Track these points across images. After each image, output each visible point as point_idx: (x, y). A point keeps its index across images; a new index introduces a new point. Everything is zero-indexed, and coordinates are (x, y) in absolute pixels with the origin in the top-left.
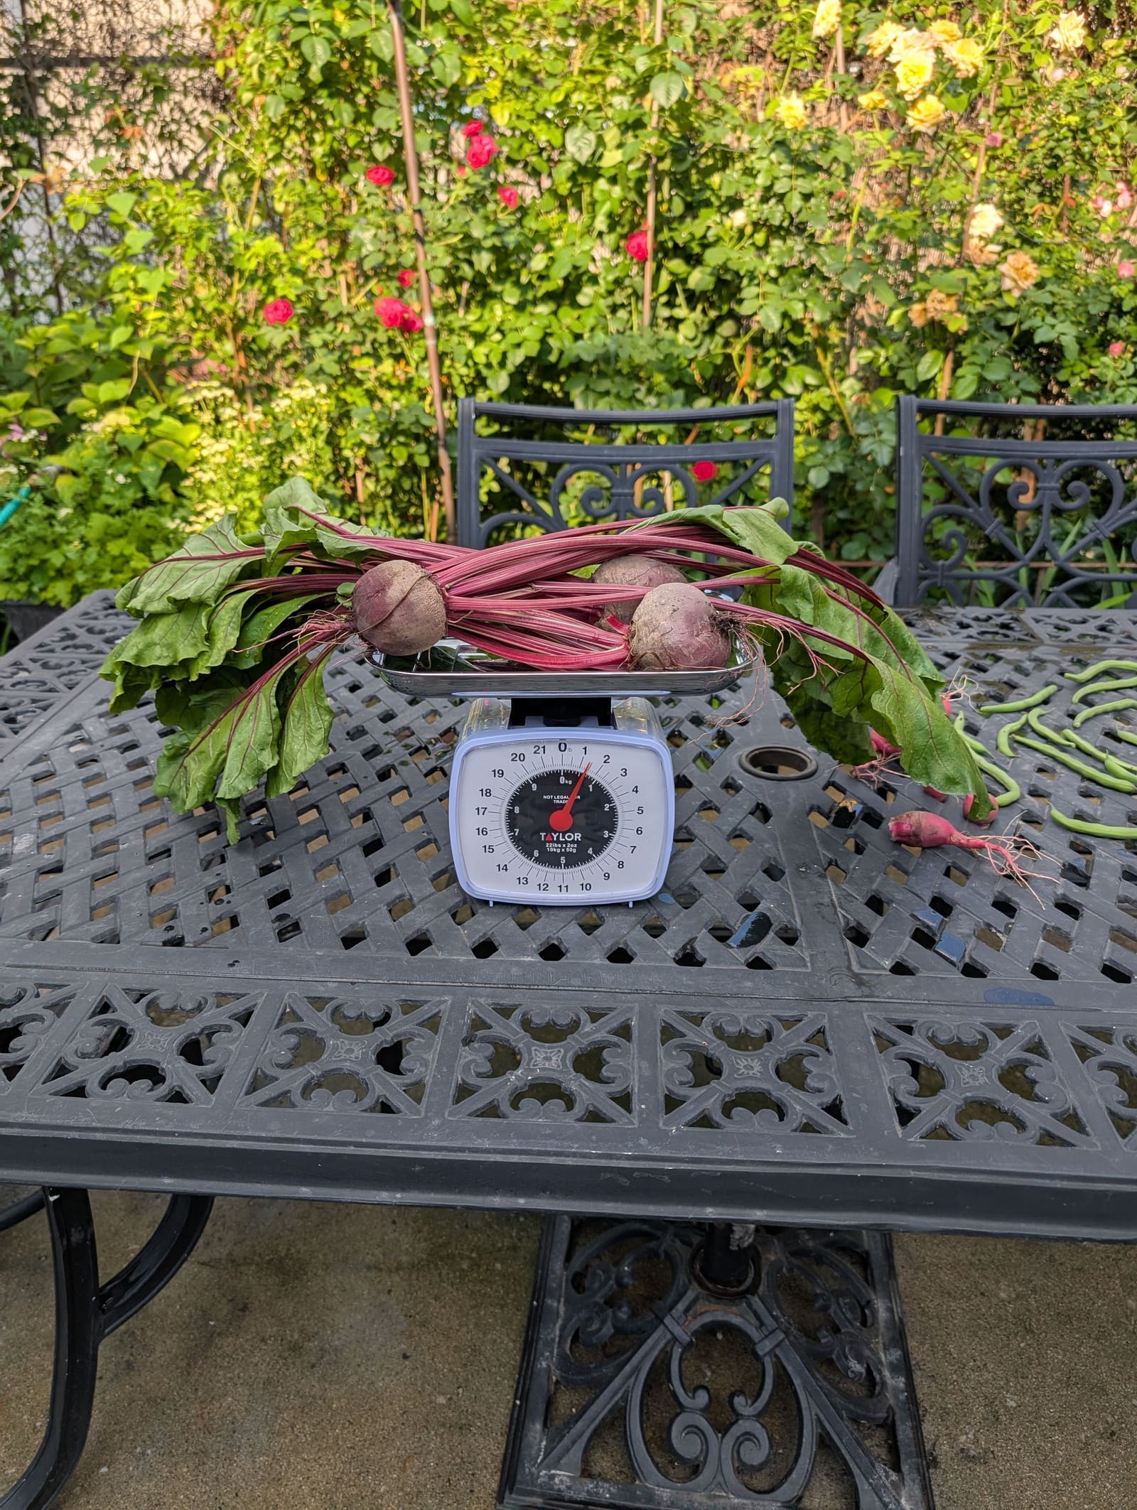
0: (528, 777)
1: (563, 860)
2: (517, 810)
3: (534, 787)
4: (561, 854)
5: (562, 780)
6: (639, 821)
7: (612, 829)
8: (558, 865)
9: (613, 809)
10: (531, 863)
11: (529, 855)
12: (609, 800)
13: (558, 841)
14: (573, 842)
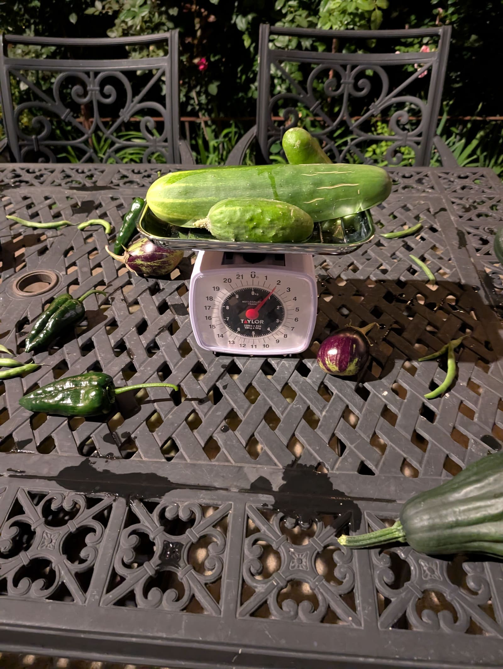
0: (233, 291)
1: (253, 333)
2: (228, 308)
3: (237, 297)
4: (253, 330)
5: (253, 293)
7: (281, 318)
8: (251, 335)
9: (282, 310)
10: (236, 334)
12: (280, 304)
13: (251, 324)
14: (259, 324)
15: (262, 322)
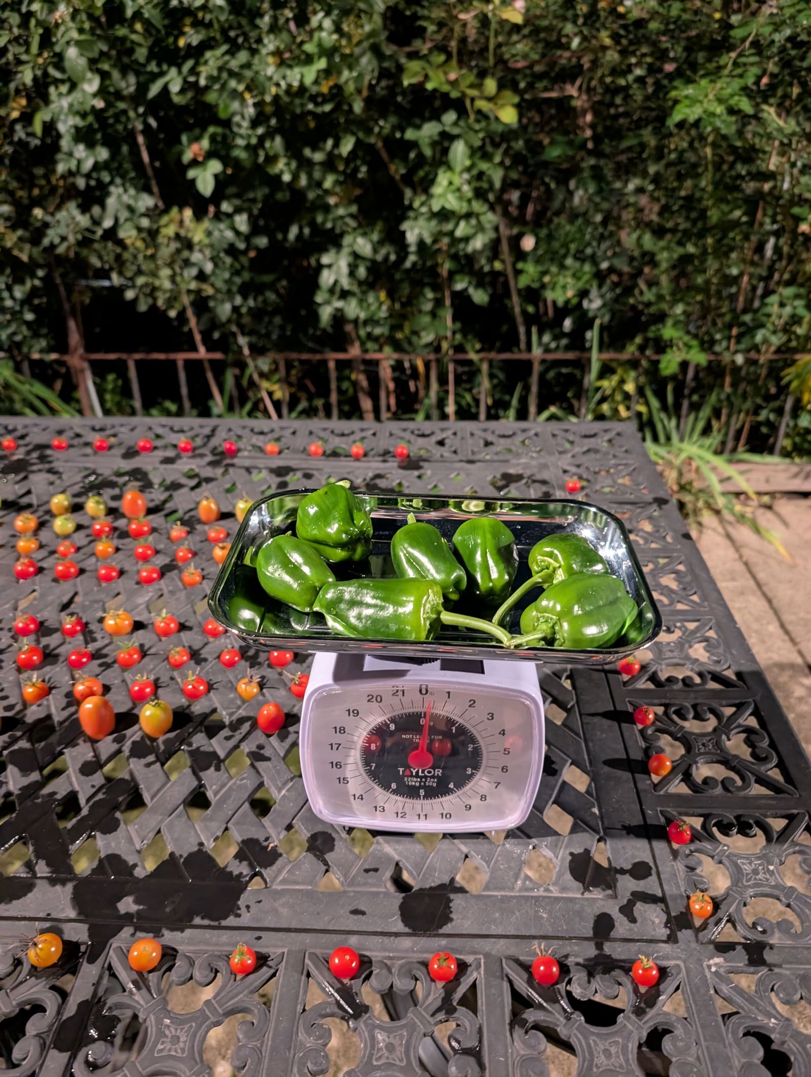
0: (385, 717)
1: (422, 792)
2: (373, 747)
3: (392, 727)
4: (420, 787)
5: (423, 721)
6: (503, 760)
7: (476, 767)
8: (418, 796)
9: (477, 750)
10: (388, 794)
11: (386, 786)
12: (473, 740)
13: (417, 776)
14: (433, 777)
15: (438, 772)
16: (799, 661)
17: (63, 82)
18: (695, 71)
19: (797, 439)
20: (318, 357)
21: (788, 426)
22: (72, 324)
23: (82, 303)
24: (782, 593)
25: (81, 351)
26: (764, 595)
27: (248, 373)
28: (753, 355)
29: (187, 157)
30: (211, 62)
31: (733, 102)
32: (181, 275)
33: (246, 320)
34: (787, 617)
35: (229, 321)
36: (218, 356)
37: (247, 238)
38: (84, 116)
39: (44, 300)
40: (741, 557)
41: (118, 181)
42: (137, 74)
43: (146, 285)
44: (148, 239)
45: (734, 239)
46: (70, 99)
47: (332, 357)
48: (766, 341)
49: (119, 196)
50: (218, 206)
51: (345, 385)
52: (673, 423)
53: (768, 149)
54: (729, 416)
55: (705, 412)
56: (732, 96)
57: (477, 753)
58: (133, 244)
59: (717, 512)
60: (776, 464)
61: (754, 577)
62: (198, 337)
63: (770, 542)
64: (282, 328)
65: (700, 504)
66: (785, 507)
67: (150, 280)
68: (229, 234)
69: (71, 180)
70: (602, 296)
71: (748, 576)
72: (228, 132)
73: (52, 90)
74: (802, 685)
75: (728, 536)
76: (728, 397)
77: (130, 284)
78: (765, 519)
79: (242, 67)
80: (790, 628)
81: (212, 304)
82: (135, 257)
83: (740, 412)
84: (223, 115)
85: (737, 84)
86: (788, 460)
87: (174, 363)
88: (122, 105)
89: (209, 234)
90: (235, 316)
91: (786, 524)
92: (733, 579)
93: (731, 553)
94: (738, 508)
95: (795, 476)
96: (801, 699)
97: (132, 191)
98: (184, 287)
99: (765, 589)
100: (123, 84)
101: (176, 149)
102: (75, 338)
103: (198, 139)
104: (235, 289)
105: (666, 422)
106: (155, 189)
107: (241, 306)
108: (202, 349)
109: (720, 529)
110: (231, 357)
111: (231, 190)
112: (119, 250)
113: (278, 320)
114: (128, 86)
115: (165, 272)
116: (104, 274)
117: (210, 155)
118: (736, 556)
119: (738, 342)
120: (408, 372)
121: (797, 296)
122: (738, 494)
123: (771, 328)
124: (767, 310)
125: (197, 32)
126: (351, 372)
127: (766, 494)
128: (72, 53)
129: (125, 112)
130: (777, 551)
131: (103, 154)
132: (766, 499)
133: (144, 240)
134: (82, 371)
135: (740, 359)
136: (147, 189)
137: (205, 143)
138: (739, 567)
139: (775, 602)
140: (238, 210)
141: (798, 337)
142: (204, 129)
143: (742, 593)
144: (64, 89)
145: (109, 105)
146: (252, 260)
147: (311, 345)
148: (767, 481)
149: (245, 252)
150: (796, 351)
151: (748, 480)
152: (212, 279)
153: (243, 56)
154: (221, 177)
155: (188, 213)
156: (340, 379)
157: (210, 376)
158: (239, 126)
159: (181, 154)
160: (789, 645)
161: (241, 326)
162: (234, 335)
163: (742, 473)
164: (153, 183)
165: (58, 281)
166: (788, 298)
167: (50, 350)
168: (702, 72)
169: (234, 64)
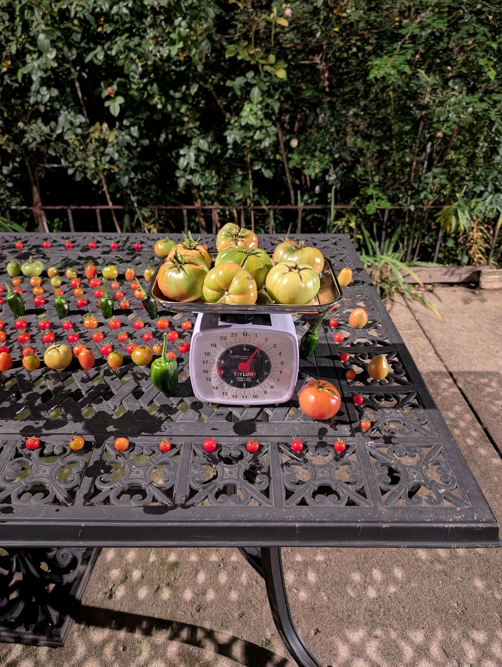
0: (228, 347)
1: (244, 385)
2: (222, 362)
3: (231, 352)
4: (244, 382)
5: (245, 349)
6: (281, 368)
7: (268, 370)
8: (242, 387)
9: (269, 362)
10: (229, 386)
11: (228, 382)
12: (267, 357)
13: (242, 376)
14: (249, 377)
15: (252, 374)
16: (445, 370)
17: (34, 52)
18: (382, 51)
19: (446, 254)
20: (177, 208)
21: (441, 246)
22: (35, 189)
23: (40, 177)
24: (437, 336)
25: (40, 204)
26: (427, 337)
27: (136, 217)
28: (420, 206)
29: (105, 94)
30: (119, 43)
31: (400, 68)
32: (101, 160)
33: (136, 187)
34: (438, 348)
35: (126, 187)
36: (120, 207)
37: (137, 140)
38: (45, 71)
39: (19, 175)
40: (415, 317)
41: (64, 107)
42: (77, 48)
43: (80, 166)
44: (81, 140)
45: (407, 141)
46: (39, 62)
47: (185, 208)
48: (425, 198)
49: (66, 116)
50: (121, 122)
51: (192, 225)
52: (377, 244)
53: (423, 92)
54: (408, 240)
55: (395, 238)
56: (401, 64)
57: (269, 364)
58: (73, 143)
59: (402, 294)
60: (435, 267)
61: (422, 328)
62: (108, 196)
63: (431, 309)
64: (156, 191)
65: (393, 290)
66: (440, 291)
67: (83, 163)
68: (128, 138)
69: (36, 107)
70: (336, 174)
71: (419, 327)
72: (127, 81)
73: (28, 56)
74: (446, 382)
75: (408, 307)
76: (407, 229)
77: (71, 165)
78: (428, 297)
79: (135, 46)
80: (440, 354)
81: (117, 177)
82: (74, 150)
83: (414, 238)
84: (126, 72)
85: (402, 58)
86: (441, 265)
87: (94, 210)
88: (67, 66)
89: (116, 137)
90: (130, 184)
91: (440, 300)
92: (410, 329)
93: (410, 316)
94: (414, 291)
95: (445, 274)
96: (444, 390)
97: (72, 113)
98: (101, 167)
99: (427, 334)
100: (70, 54)
101: (98, 90)
102: (36, 197)
103: (110, 85)
104: (130, 169)
105: (373, 244)
106: (85, 112)
107: (134, 178)
108: (110, 203)
109: (404, 303)
110: (127, 208)
111: (129, 113)
112: (65, 146)
113: (154, 187)
114: (72, 56)
115: (92, 159)
116: (56, 160)
117: (117, 94)
118: (413, 317)
119: (412, 199)
120: (228, 217)
121: (443, 173)
122: (414, 284)
123: (429, 190)
124: (427, 181)
125: (110, 26)
126: (196, 217)
127: (430, 284)
128: (42, 37)
129: (69, 69)
130: (435, 314)
131: (55, 92)
132: (430, 287)
133: (79, 141)
134: (41, 216)
135: (412, 208)
136: (81, 112)
137: (115, 87)
138: (414, 323)
139: (433, 341)
140: (133, 125)
141: (445, 196)
142: (114, 79)
143: (415, 336)
144: (35, 56)
145: (60, 65)
146: (139, 152)
147: (173, 201)
148: (430, 277)
149: (135, 148)
150: (443, 204)
151: (419, 276)
152: (118, 162)
153: (136, 40)
154: (123, 106)
155: (105, 125)
156: (189, 221)
157: (114, 218)
158: (134, 78)
159: (101, 93)
160: (440, 362)
161: (133, 190)
162: (129, 195)
163: (415, 272)
164: (84, 108)
165: (27, 164)
166: (438, 174)
167: (22, 204)
168: (385, 52)
169: (131, 44)
